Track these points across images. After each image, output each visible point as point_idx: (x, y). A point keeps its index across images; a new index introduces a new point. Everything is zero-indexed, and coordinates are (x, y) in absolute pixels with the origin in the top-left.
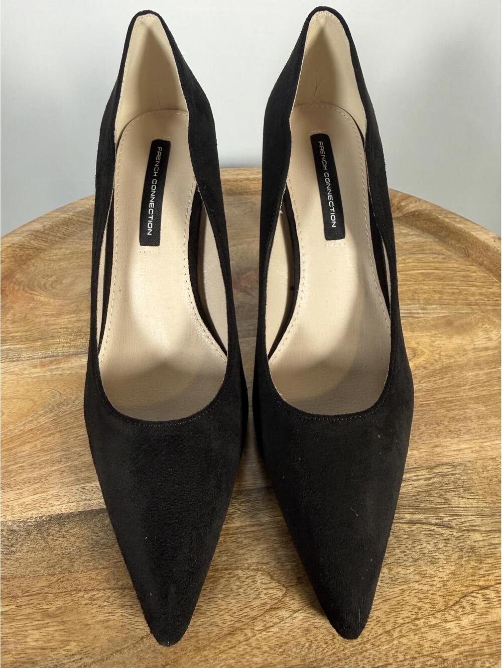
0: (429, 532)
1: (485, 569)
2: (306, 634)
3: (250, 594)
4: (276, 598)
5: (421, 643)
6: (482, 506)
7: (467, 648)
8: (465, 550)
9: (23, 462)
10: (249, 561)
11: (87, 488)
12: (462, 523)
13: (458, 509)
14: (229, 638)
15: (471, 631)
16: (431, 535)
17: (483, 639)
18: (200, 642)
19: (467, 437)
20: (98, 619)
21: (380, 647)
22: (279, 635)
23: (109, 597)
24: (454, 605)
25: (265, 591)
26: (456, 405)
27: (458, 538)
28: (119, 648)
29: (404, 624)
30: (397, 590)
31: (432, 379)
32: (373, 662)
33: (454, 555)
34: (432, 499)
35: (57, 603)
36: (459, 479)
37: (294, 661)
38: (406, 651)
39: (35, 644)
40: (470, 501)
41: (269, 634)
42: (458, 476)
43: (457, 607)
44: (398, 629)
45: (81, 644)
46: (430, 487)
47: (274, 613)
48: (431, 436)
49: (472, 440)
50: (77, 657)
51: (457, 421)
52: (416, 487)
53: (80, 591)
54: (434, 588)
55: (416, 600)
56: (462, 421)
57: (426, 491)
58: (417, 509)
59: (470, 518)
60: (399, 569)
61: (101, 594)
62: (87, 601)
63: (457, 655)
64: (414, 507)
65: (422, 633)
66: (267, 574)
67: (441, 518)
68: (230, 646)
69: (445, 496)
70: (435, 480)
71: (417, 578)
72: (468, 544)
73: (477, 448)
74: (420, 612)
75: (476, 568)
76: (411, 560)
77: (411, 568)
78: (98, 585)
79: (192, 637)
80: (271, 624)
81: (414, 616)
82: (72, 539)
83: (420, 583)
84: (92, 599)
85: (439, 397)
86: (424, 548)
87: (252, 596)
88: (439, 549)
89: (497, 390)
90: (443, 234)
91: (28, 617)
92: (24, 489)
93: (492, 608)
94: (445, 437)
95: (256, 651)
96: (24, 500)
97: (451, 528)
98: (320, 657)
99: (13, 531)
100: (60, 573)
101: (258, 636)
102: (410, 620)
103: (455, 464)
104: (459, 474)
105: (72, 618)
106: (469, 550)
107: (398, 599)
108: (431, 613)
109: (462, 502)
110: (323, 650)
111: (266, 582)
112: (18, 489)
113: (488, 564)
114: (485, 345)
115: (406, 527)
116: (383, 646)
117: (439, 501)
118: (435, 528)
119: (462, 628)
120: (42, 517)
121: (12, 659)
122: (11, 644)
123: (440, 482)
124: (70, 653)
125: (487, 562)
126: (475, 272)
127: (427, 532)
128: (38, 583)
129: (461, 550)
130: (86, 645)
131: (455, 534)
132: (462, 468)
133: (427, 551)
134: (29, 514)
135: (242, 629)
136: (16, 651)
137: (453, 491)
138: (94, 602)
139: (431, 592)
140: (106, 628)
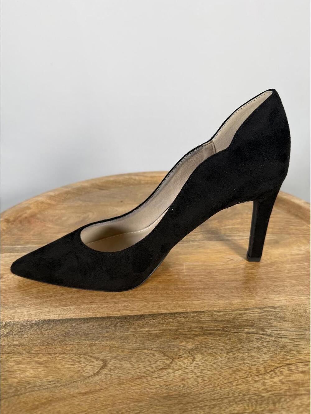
1: (290, 356)
2: (182, 381)
3: (151, 361)
4: (166, 364)
5: (250, 388)
6: (290, 327)
7: (276, 392)
8: (279, 347)
10: (152, 346)
11: (65, 309)
12: (278, 334)
13: (276, 328)
14: (138, 380)
16: (259, 339)
17: (286, 388)
18: (121, 381)
19: (284, 294)
20: (66, 367)
21: (225, 389)
22: (166, 380)
23: (72, 357)
24: (270, 372)
25: (160, 361)
26: (278, 280)
27: (275, 341)
28: (75, 381)
29: (240, 379)
30: (238, 363)
31: (265, 267)
32: (220, 396)
33: (272, 349)
34: (261, 322)
35: (44, 358)
36: (278, 314)
37: (174, 393)
38: (240, 392)
39: (30, 375)
40: (284, 324)
41: (161, 380)
42: (277, 312)
43: (272, 373)
44: (237, 381)
45: (55, 377)
46: (261, 317)
47: (164, 370)
48: (262, 294)
49: (286, 296)
51: (279, 287)
52: (252, 317)
53: (57, 354)
54: (259, 363)
55: (248, 368)
56: (281, 287)
57: (258, 319)
58: (252, 326)
60: (239, 354)
61: (68, 356)
62: (60, 359)
63: (270, 395)
64: (250, 326)
65: (250, 384)
66: (162, 353)
67: (266, 331)
68: (138, 383)
69: (269, 321)
70: (264, 314)
71: (250, 358)
72: (280, 344)
73: (290, 300)
74: (250, 374)
75: (285, 355)
76: (246, 350)
77: (246, 353)
78: (67, 352)
79: (117, 378)
80: (162, 375)
81: (246, 376)
82: (55, 331)
83: (251, 361)
85: (269, 276)
86: (255, 345)
88: (264, 345)
89: (303, 273)
91: (28, 363)
92: (31, 308)
93: (293, 374)
94: (271, 294)
95: (152, 387)
96: (31, 312)
97: (272, 336)
98: (189, 392)
99: (23, 325)
100: (47, 345)
101: (154, 380)
102: (244, 378)
103: (276, 307)
104: (278, 311)
105: (51, 365)
106: (281, 347)
107: (238, 367)
108: (257, 375)
109: (279, 325)
110: (191, 389)
111: (161, 356)
112: (28, 307)
113: (292, 353)
114: (298, 253)
115: (245, 335)
116: (227, 389)
117: (265, 323)
118: (262, 336)
119: (275, 383)
120: (39, 320)
121: (17, 381)
122: (17, 374)
123: (267, 315)
124: (49, 381)
125: (292, 352)
126: (293, 219)
127: (257, 338)
128: (34, 348)
129: (277, 347)
130: (58, 378)
131: (274, 339)
132: (280, 309)
133: (256, 346)
134: (33, 318)
135: (145, 376)
136: (20, 377)
137: (274, 319)
138: (64, 359)
139: (257, 365)
140: (69, 371)
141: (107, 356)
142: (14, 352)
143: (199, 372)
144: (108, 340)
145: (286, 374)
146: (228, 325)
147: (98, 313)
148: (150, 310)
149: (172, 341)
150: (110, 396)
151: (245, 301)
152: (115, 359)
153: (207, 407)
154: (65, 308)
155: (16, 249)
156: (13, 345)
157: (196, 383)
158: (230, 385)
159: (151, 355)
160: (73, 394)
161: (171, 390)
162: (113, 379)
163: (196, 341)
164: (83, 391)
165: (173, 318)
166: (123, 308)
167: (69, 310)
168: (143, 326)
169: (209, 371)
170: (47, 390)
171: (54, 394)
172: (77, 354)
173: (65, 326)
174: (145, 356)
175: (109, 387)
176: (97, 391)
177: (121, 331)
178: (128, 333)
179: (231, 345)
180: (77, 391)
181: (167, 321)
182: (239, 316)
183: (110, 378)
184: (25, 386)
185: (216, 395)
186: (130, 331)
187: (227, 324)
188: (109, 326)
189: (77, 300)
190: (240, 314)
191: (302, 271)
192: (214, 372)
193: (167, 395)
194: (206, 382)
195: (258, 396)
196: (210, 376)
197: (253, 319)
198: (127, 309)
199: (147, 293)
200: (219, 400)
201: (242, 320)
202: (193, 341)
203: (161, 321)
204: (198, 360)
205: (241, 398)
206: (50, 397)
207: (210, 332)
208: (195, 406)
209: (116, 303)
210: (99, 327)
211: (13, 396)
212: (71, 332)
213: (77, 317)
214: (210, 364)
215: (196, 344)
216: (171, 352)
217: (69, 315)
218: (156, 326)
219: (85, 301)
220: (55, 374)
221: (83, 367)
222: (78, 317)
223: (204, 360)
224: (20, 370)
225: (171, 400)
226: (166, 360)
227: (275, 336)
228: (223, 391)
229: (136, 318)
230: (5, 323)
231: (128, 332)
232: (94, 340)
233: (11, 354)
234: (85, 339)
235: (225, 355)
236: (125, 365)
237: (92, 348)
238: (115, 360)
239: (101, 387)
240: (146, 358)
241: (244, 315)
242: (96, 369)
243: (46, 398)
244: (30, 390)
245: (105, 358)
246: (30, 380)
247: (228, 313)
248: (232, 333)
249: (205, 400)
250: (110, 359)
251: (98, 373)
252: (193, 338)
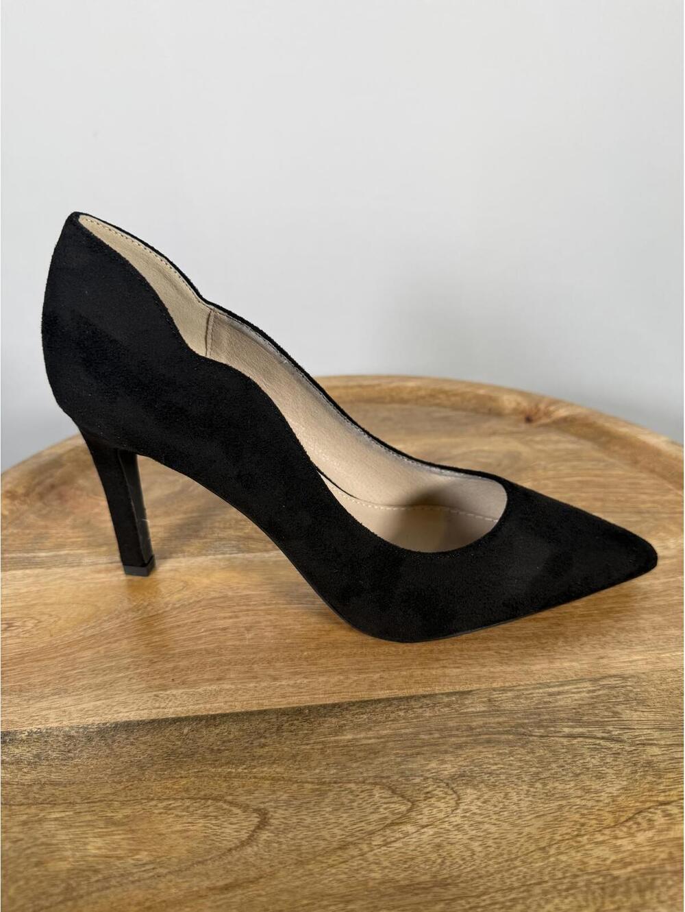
0: (594, 746)
1: (665, 784)
2: (438, 850)
3: (366, 808)
4: (399, 813)
5: (586, 860)
6: (660, 719)
7: (643, 865)
8: (640, 765)
9: (84, 667)
10: (365, 775)
11: (161, 696)
12: (636, 737)
13: (630, 722)
14: (339, 853)
15: (648, 848)
16: (596, 749)
17: (663, 856)
18: (303, 855)
19: (639, 648)
20: (176, 829)
21: (532, 864)
22: (403, 850)
23: (188, 807)
24: (627, 821)
25: (385, 806)
26: (625, 616)
27: (630, 752)
28: (200, 859)
29: (563, 840)
30: (554, 805)
32: (523, 880)
33: (626, 770)
34: (597, 712)
35: (125, 811)
36: (631, 691)
37: (423, 877)
38: (566, 869)
39: (97, 851)
40: (645, 714)
41: (390, 849)
42: (629, 688)
43: (630, 823)
44: (557, 846)
45: (154, 853)
46: (595, 700)
47: (396, 827)
48: (594, 647)
49: (646, 651)
50: (148, 867)
51: (627, 631)
52: (576, 700)
53: (153, 799)
54: (601, 804)
55: (577, 816)
56: (634, 631)
57: (589, 704)
58: (579, 722)
59: (646, 732)
60: (557, 784)
61: (179, 803)
62: (162, 811)
63: (630, 872)
64: (573, 721)
65: (587, 850)
66: (387, 788)
67: (609, 732)
68: (341, 860)
69: (614, 709)
70: (600, 692)
71: (579, 793)
72: (642, 759)
73: (654, 660)
74: (583, 828)
75: (655, 783)
76: (571, 775)
77: (571, 783)
78: (175, 794)
79: (293, 850)
80: (393, 839)
81: (576, 833)
82: (142, 747)
83: (582, 798)
84: (167, 808)
85: (605, 607)
86: (588, 762)
87: (368, 811)
88: (607, 763)
89: (677, 600)
90: (603, 439)
91: (89, 824)
92: (84, 695)
93: (675, 824)
94: (613, 648)
95: (373, 867)
96: (84, 706)
97: (622, 741)
98: (455, 874)
99: (70, 737)
100: (128, 781)
101: (376, 851)
102: (571, 837)
103: (625, 676)
104: (630, 686)
105: (143, 826)
106: (645, 765)
107: (555, 814)
108: (598, 829)
109: (635, 716)
110: (461, 866)
111: (386, 796)
112: (77, 695)
113: (669, 778)
115: (565, 741)
116: (537, 863)
117: (606, 714)
118: (602, 742)
119: (637, 845)
120: (106, 724)
121: (69, 866)
122: (67, 851)
123: (608, 695)
124: (140, 863)
125: (668, 776)
126: (644, 479)
127: (591, 746)
128: (100, 790)
129: (635, 765)
130: (160, 855)
131: (627, 748)
132: (635, 680)
133: (591, 766)
134: (91, 720)
135: (355, 844)
136: (73, 857)
137: (623, 704)
138: (169, 812)
139: (597, 808)
140: (184, 838)
141: (267, 800)
142: (56, 800)
143: (473, 828)
144: (265, 763)
145: (660, 824)
146: (527, 721)
147: (236, 703)
148: (352, 692)
149: (407, 761)
150: (281, 891)
151: (557, 664)
152: (284, 808)
153: (497, 906)
154: (162, 694)
155: (37, 559)
156: (51, 784)
157: (469, 853)
158: (543, 855)
159: (362, 795)
160: (197, 891)
161: (417, 872)
162: (284, 853)
163: (460, 759)
164: (221, 883)
165: (405, 709)
166: (291, 690)
167: (170, 698)
168: (340, 729)
169: (495, 824)
170: (137, 884)
171: (155, 892)
172: (199, 798)
173: (165, 736)
174: (351, 797)
175: (279, 871)
176: (252, 882)
177: (294, 742)
178: (308, 747)
179: (537, 765)
180: (206, 883)
181: (392, 716)
182: (548, 700)
183: (279, 850)
184: (88, 878)
185: (514, 879)
186: (312, 741)
187: (525, 719)
188: (265, 731)
189: (186, 675)
190: (550, 695)
191: (673, 596)
192: (505, 826)
193: (407, 882)
194: (492, 849)
195: (605, 876)
196: (497, 836)
197: (580, 705)
198: (302, 692)
199: (343, 655)
200: (522, 890)
201: (555, 707)
202: (453, 759)
203: (379, 718)
204: (468, 801)
205: (569, 882)
206: (147, 899)
207: (487, 736)
208: (472, 905)
209: (275, 679)
210: (243, 736)
211: (61, 902)
212: (181, 747)
213: (190, 714)
214: (496, 809)
215: (461, 766)
216: (407, 786)
217: (172, 710)
218: (370, 729)
219: (206, 677)
220: (154, 847)
221: (215, 827)
222: (195, 714)
223: (482, 800)
224: (71, 841)
225: (417, 894)
226: (397, 805)
227: (630, 741)
228: (528, 868)
229: (323, 711)
230: (27, 734)
231: (308, 744)
232: (233, 764)
233: (47, 804)
234: (214, 764)
235: (525, 787)
236: (309, 820)
237: (232, 784)
238: (286, 810)
239: (262, 873)
240: (353, 802)
241: (558, 697)
242: (245, 831)
243: (139, 904)
244: (99, 885)
245: (262, 806)
246: (98, 864)
247: (526, 692)
248: (535, 738)
249: (491, 890)
250: (275, 808)
251: (251, 839)
252: (452, 752)
